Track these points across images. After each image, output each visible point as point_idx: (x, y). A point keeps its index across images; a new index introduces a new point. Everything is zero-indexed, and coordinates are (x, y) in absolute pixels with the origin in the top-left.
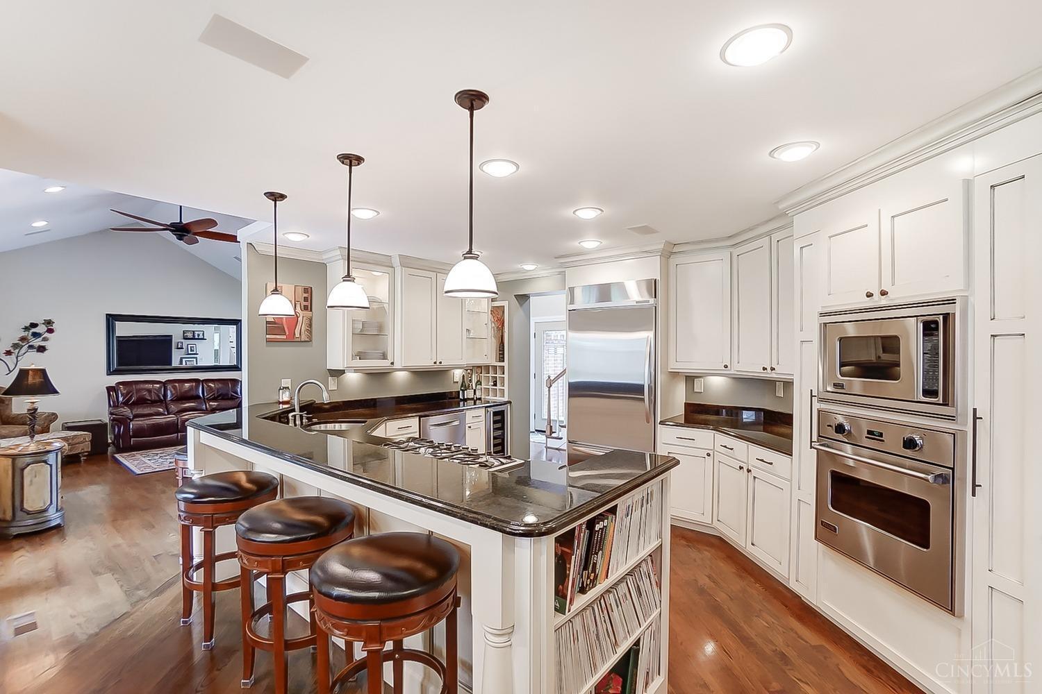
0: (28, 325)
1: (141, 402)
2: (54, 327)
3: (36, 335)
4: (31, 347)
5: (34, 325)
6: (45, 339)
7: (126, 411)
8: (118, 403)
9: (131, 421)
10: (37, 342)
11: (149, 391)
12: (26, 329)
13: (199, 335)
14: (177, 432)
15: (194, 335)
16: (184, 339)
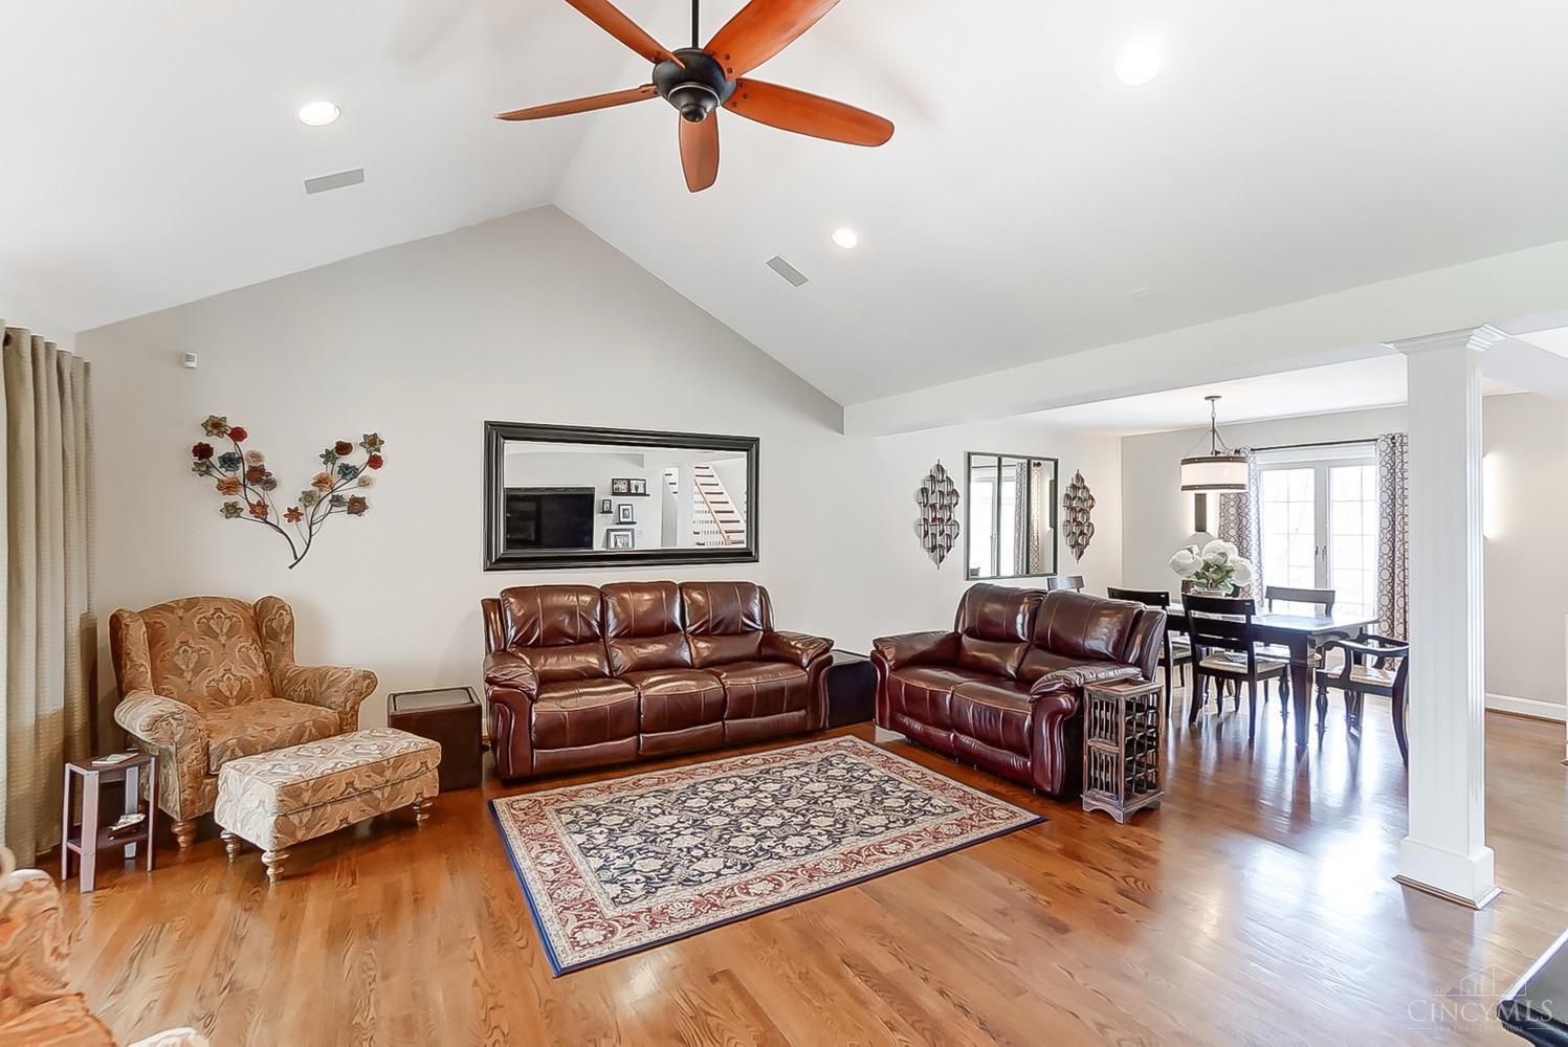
0: (332, 447)
1: (554, 640)
2: (383, 453)
3: (348, 472)
4: (337, 501)
5: (343, 448)
6: (364, 483)
7: (523, 673)
8: (505, 645)
9: (534, 700)
10: (349, 490)
11: (571, 612)
12: (329, 457)
13: (637, 488)
14: (637, 733)
15: (629, 489)
16: (614, 494)
